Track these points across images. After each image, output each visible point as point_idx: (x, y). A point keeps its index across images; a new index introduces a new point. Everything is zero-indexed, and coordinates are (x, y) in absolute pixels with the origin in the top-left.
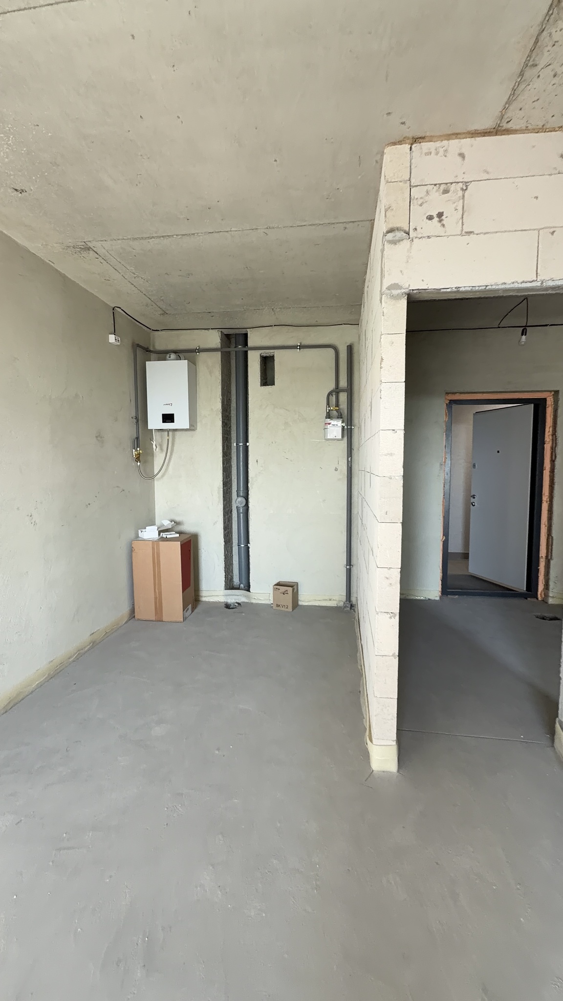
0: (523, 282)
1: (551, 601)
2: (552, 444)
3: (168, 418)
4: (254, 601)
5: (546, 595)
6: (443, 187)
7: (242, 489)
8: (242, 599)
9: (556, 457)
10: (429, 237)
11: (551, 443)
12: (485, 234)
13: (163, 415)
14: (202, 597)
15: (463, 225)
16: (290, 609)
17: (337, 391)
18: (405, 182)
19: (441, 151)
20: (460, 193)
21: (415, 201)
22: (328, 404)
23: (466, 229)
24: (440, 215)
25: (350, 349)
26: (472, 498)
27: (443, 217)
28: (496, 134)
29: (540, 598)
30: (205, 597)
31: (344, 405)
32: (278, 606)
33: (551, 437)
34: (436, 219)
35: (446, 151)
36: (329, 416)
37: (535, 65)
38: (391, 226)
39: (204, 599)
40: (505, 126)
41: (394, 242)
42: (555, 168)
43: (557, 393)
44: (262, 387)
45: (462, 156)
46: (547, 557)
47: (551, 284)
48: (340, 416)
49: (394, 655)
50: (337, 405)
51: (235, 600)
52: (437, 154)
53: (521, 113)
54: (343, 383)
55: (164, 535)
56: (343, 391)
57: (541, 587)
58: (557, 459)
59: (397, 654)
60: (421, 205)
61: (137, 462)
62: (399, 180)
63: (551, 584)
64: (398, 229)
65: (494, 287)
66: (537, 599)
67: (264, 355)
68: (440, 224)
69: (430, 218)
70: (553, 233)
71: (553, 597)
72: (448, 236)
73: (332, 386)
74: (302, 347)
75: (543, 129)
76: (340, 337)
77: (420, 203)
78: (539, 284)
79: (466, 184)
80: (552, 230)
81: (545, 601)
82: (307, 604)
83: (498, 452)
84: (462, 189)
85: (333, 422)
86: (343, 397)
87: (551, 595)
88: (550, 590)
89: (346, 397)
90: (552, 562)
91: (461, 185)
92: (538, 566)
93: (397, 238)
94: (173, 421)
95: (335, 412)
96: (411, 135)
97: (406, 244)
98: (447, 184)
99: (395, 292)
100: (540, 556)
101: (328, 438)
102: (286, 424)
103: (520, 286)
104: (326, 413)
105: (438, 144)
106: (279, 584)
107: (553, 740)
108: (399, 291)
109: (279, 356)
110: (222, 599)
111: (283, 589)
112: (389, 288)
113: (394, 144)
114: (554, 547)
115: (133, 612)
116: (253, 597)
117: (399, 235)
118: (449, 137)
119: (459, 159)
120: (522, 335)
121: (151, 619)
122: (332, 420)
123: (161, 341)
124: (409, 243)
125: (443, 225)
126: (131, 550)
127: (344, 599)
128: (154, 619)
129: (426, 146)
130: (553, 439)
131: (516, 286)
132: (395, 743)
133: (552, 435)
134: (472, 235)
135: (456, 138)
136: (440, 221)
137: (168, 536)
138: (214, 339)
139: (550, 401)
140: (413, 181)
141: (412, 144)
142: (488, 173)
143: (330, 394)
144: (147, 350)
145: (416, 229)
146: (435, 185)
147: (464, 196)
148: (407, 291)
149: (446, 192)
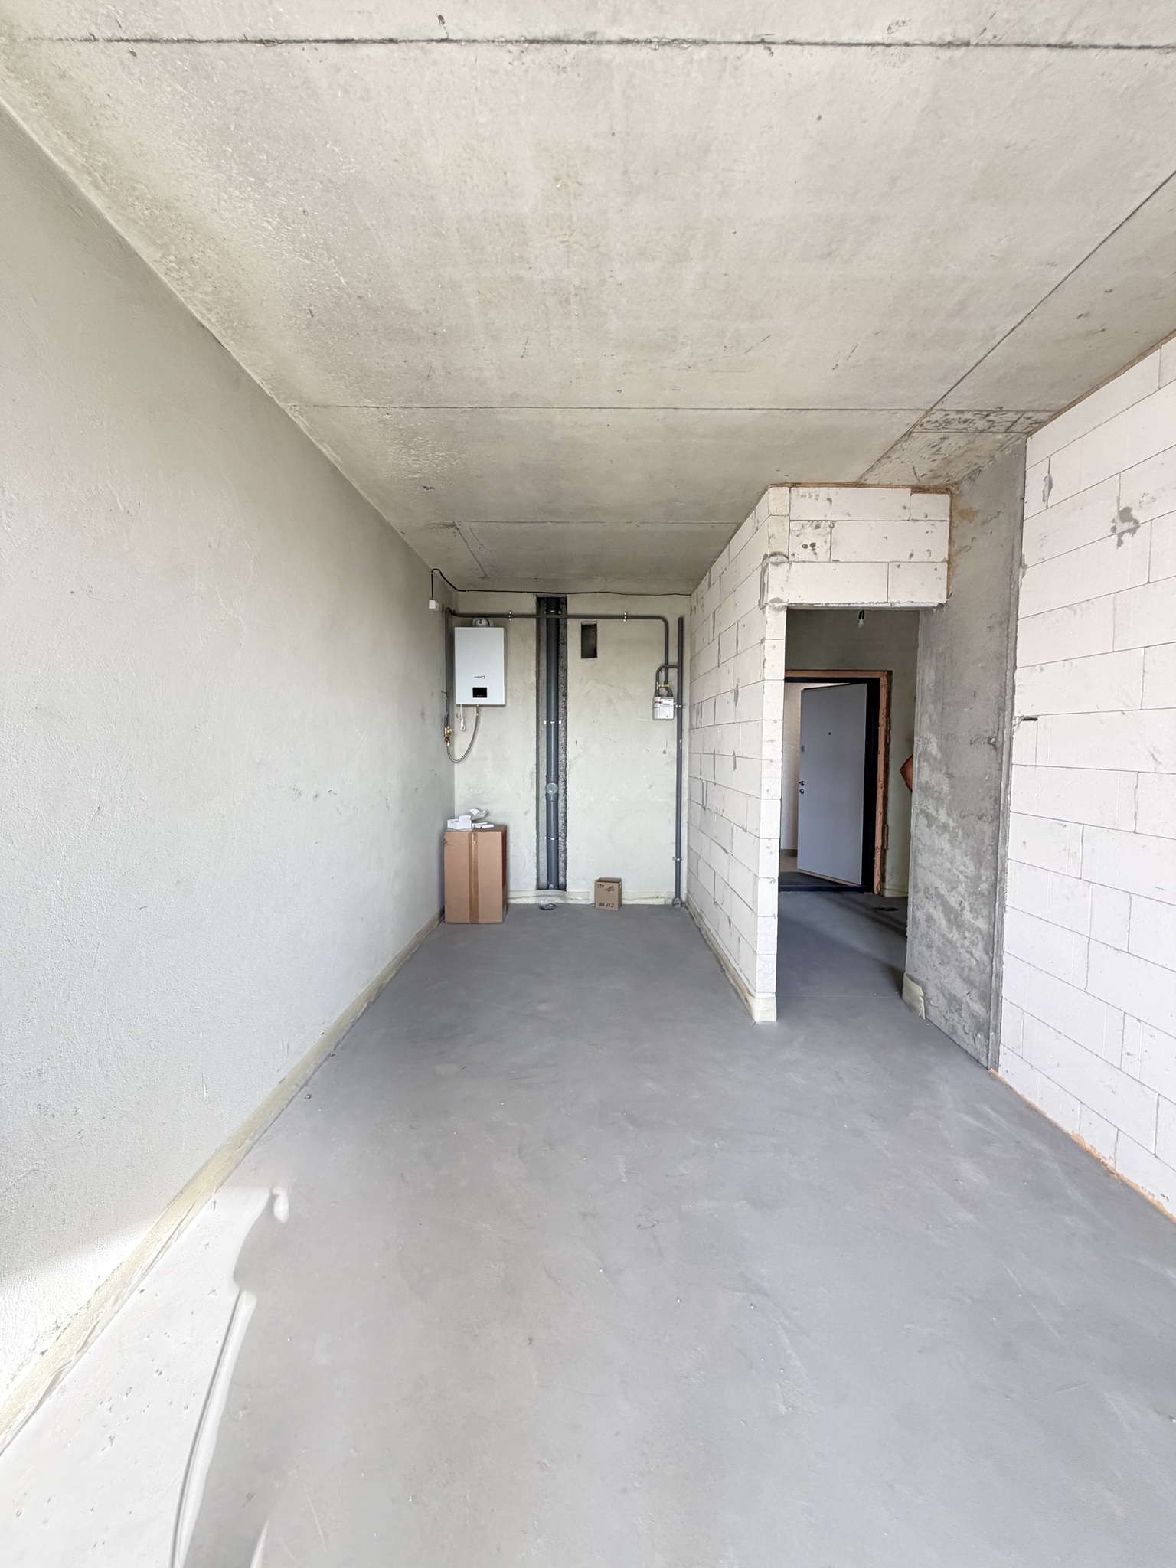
0: (877, 603)
1: (887, 894)
2: (887, 726)
3: (480, 692)
4: (570, 902)
5: (883, 888)
6: (815, 523)
7: (552, 774)
8: (558, 901)
9: (890, 740)
10: (804, 562)
11: (885, 725)
12: (848, 562)
13: (474, 689)
14: (510, 898)
15: (831, 554)
16: (616, 908)
17: (666, 666)
18: (785, 516)
19: (814, 495)
20: (829, 530)
21: (793, 533)
22: (658, 679)
23: (833, 558)
24: (813, 545)
25: (681, 621)
26: (800, 785)
27: (815, 547)
28: (856, 487)
29: (876, 893)
30: (512, 898)
31: (673, 683)
32: (602, 905)
33: (885, 719)
34: (810, 548)
35: (817, 495)
36: (657, 694)
37: (889, 457)
38: (773, 551)
39: (512, 901)
40: (863, 481)
41: (776, 564)
42: (900, 517)
43: (890, 673)
44: (584, 660)
45: (830, 500)
46: (882, 846)
47: (898, 605)
48: (670, 695)
49: (773, 916)
50: (666, 682)
51: (549, 900)
52: (811, 497)
53: (876, 477)
54: (673, 659)
55: (478, 826)
56: (673, 667)
57: (877, 880)
58: (892, 742)
59: (776, 914)
60: (797, 536)
61: (447, 742)
62: (780, 514)
63: (887, 875)
64: (779, 554)
65: (855, 605)
66: (874, 893)
67: (584, 623)
68: (812, 553)
69: (805, 547)
70: (899, 566)
71: (889, 890)
72: (819, 562)
73: (661, 661)
74: (629, 617)
75: (890, 486)
76: (672, 608)
77: (797, 534)
78: (889, 605)
79: (833, 522)
80: (899, 564)
81: (881, 895)
82: (631, 903)
83: (830, 734)
84: (830, 526)
85: (664, 701)
86: (673, 673)
87: (887, 887)
88: (887, 882)
89: (676, 673)
90: (888, 852)
91: (829, 523)
92: (874, 857)
93: (779, 561)
94: (485, 695)
95: (664, 689)
96: (790, 481)
97: (786, 566)
98: (818, 521)
99: (777, 605)
100: (876, 846)
101: (658, 717)
102: (610, 701)
103: (875, 605)
104: (654, 691)
105: (811, 489)
106: (600, 880)
107: (901, 993)
108: (780, 604)
109: (601, 624)
110: (532, 901)
111: (607, 885)
112: (772, 601)
113: (777, 485)
114: (889, 836)
115: (442, 912)
116: (570, 897)
117: (780, 558)
118: (820, 485)
119: (828, 503)
120: (860, 618)
121: (465, 921)
122: (662, 698)
123: (466, 604)
124: (788, 566)
125: (816, 554)
126: (443, 843)
127: (673, 895)
128: (468, 921)
129: (802, 490)
130: (887, 722)
131: (872, 605)
132: (774, 995)
133: (886, 718)
134: (838, 563)
135: (825, 486)
136: (813, 550)
137: (483, 827)
138: (529, 604)
139: (883, 681)
140: (791, 516)
141: (791, 488)
142: (849, 515)
143: (659, 670)
144: (453, 613)
145: (793, 555)
146: (809, 521)
147: (831, 531)
148: (786, 604)
149: (817, 527)
